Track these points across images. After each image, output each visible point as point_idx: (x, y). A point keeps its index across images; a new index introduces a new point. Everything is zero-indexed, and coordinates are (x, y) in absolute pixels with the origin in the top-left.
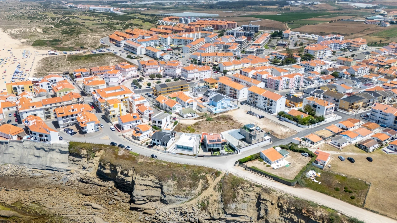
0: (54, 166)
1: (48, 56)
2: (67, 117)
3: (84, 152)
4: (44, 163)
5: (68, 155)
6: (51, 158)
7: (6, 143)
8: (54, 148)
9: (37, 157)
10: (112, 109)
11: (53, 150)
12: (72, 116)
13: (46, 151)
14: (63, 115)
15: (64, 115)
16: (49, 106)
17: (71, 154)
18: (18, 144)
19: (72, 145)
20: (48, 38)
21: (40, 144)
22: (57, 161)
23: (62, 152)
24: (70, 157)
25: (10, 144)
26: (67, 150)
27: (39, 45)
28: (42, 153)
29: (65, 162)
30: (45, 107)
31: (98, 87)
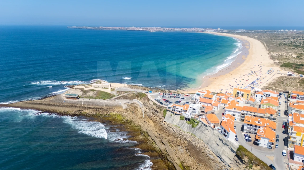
0: (223, 157)
1: (286, 76)
2: (251, 125)
3: (246, 159)
4: (219, 152)
5: (235, 154)
6: (224, 150)
7: (206, 126)
8: (228, 144)
9: (217, 145)
10: (294, 135)
11: (228, 145)
12: (256, 126)
13: (223, 144)
14: (248, 123)
15: (250, 123)
16: (245, 112)
17: (237, 155)
18: (212, 130)
19: (240, 148)
20: (297, 62)
21: (222, 137)
22: (227, 155)
23: (232, 150)
24: (235, 157)
25: (208, 128)
26: (235, 150)
27: (285, 66)
28: (220, 143)
29: (231, 159)
30: (242, 112)
31: (301, 111)
